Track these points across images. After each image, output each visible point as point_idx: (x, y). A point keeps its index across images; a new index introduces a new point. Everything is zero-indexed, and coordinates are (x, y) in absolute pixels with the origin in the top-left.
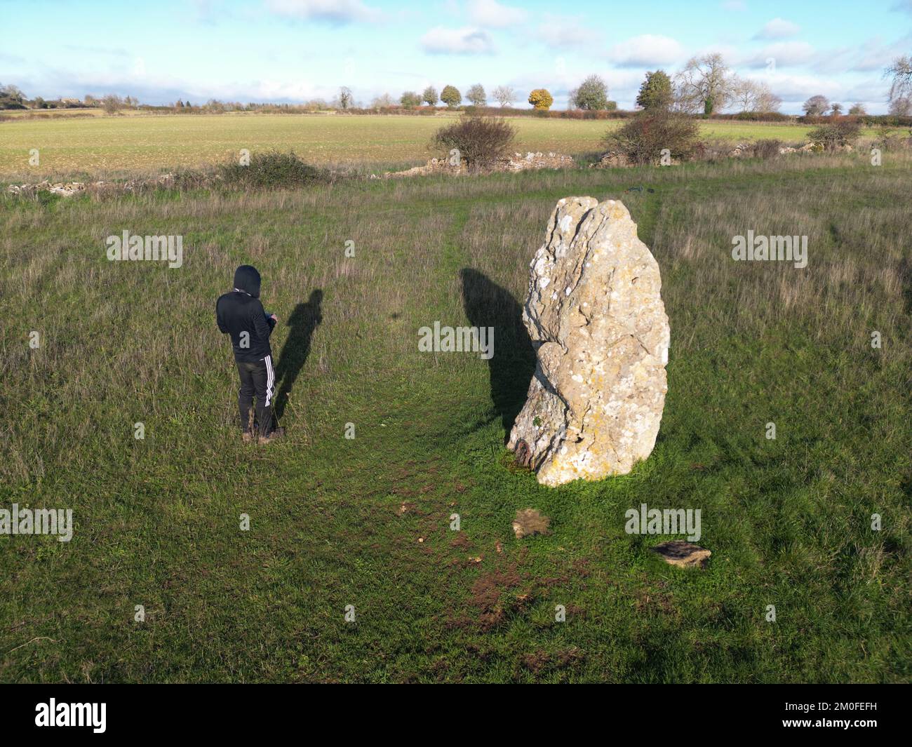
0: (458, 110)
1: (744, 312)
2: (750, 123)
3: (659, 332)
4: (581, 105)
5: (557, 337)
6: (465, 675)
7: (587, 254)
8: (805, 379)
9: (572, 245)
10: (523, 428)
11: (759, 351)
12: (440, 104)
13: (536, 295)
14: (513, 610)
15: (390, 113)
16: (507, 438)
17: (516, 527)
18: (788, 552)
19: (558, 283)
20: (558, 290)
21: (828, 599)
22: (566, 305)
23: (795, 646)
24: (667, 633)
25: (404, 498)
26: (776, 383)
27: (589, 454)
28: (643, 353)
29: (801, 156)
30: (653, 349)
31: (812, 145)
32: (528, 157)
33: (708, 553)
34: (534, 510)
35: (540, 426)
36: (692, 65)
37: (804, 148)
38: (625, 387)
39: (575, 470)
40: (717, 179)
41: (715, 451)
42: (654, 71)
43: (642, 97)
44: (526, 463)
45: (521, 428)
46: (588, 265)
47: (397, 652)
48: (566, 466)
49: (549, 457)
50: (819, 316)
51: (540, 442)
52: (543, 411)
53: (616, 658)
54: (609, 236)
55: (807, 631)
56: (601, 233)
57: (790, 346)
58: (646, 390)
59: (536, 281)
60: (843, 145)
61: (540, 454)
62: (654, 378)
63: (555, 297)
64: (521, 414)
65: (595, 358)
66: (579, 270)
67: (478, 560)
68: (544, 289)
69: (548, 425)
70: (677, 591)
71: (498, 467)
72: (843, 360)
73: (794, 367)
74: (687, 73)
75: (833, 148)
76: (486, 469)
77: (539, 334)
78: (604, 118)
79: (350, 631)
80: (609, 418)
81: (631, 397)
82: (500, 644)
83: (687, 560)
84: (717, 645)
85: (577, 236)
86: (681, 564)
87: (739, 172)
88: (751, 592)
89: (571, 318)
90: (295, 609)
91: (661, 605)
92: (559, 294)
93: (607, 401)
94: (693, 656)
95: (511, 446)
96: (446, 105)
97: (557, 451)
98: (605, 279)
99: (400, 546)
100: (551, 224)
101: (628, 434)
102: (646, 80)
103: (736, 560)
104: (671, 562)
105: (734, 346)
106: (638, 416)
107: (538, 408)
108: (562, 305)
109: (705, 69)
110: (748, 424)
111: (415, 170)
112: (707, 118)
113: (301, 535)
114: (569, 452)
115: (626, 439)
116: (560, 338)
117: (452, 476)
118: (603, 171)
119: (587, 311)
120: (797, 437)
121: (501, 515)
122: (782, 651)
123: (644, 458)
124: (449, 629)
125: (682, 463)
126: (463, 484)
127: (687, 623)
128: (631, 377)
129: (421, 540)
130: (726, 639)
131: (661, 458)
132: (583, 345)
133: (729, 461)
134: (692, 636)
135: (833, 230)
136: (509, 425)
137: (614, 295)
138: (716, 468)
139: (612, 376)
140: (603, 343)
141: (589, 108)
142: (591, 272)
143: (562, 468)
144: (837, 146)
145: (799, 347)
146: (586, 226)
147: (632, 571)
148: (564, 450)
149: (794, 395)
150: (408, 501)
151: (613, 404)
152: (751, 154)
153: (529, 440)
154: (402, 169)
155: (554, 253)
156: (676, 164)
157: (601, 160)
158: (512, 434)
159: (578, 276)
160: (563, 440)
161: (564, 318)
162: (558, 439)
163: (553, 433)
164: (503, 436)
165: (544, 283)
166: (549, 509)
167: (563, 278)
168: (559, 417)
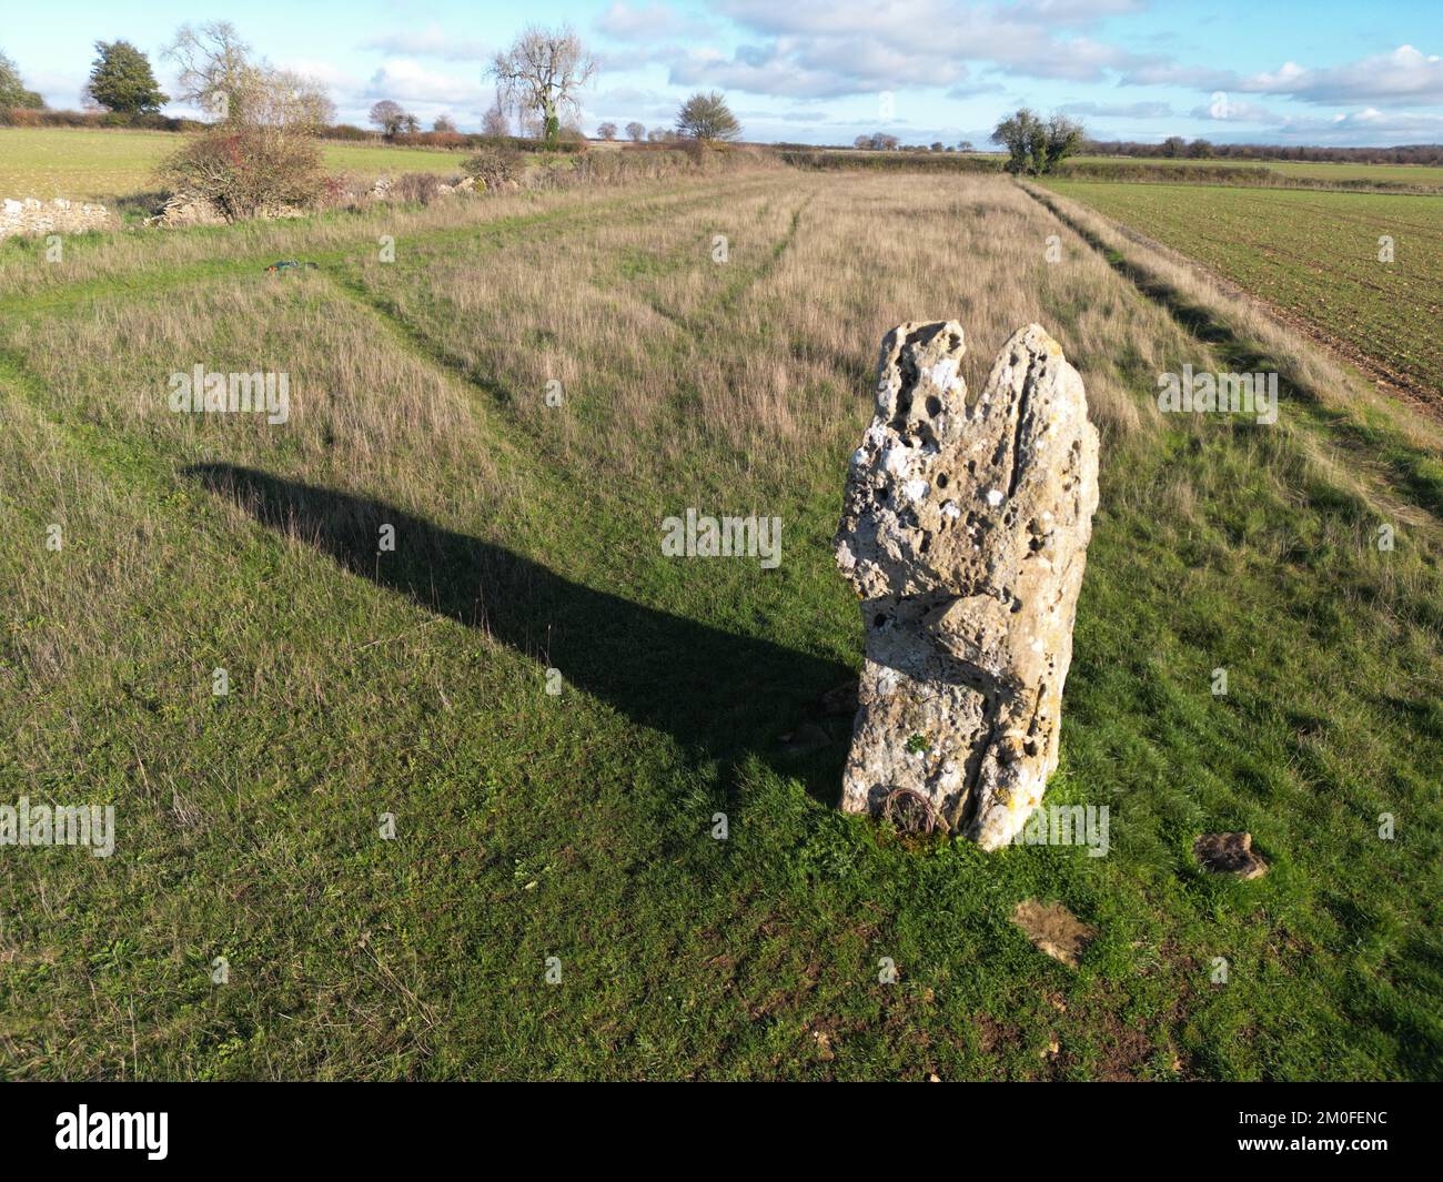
5: (984, 585)
7: (1024, 427)
9: (976, 412)
10: (875, 765)
13: (890, 515)
17: (1051, 950)
19: (952, 485)
20: (956, 498)
22: (997, 524)
29: (466, 198)
31: (471, 180)
32: (8, 210)
34: (1026, 903)
35: (928, 750)
37: (462, 185)
42: (111, 42)
43: (100, 89)
44: (931, 827)
45: (873, 766)
46: (1039, 444)
51: (941, 780)
52: (928, 721)
60: (506, 179)
61: (954, 798)
63: (952, 512)
66: (1009, 457)
68: (919, 502)
69: (948, 743)
74: (180, 51)
75: (497, 185)
78: (32, 124)
89: (1010, 546)
92: (964, 506)
95: (853, 805)
97: (1002, 784)
108: (986, 524)
109: (212, 45)
116: (998, 582)
117: (827, 917)
118: (186, 233)
121: (1001, 943)
142: (1050, 458)
144: (502, 182)
150: (810, 1017)
152: (402, 196)
153: (909, 782)
155: (924, 432)
156: (297, 213)
157: (161, 212)
158: (848, 785)
159: (1010, 467)
160: (1005, 760)
161: (999, 547)
162: (990, 763)
163: (966, 754)
164: (802, 790)
165: (914, 490)
166: (1044, 885)
167: (963, 475)
168: (972, 723)
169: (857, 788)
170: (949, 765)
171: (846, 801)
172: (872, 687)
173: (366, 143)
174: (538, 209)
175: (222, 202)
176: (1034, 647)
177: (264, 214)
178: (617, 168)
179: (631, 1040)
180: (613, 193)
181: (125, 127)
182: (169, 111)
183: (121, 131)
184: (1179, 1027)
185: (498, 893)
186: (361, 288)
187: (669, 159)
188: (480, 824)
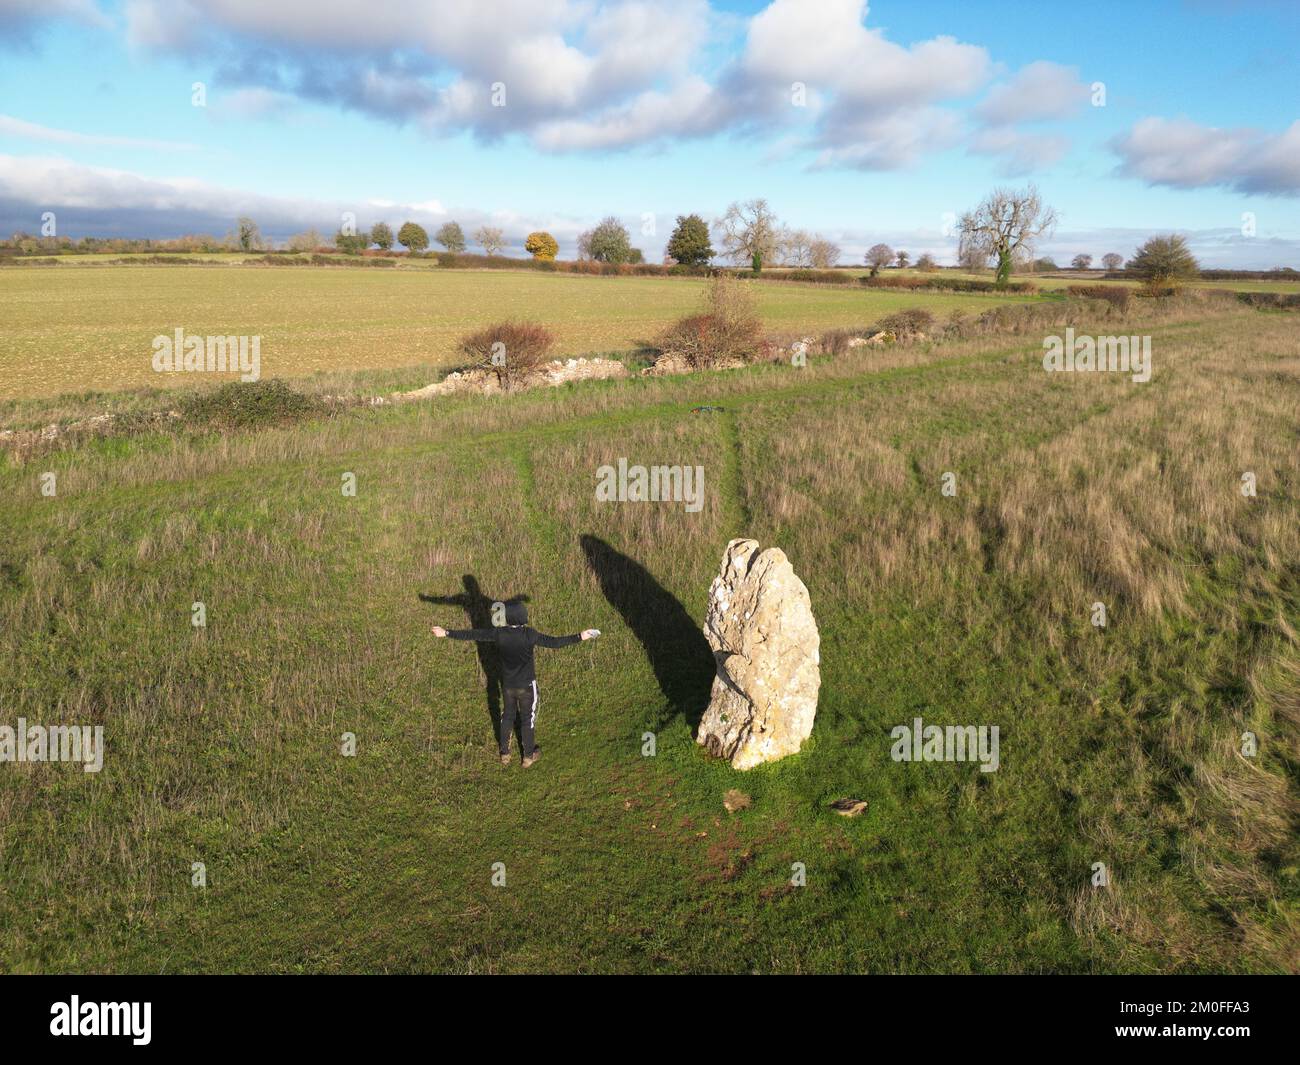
0: (426, 257)
1: (852, 583)
2: (808, 284)
3: (813, 641)
4: (598, 255)
5: (741, 651)
6: (726, 909)
7: (760, 589)
8: (911, 649)
9: (747, 580)
10: (710, 724)
11: (871, 623)
12: (397, 247)
13: (717, 616)
14: (742, 865)
15: (329, 263)
16: (695, 734)
17: (727, 805)
18: (917, 796)
19: (737, 608)
20: (737, 613)
21: (945, 824)
22: (747, 626)
23: (928, 856)
24: (848, 862)
25: (625, 797)
26: (889, 655)
27: (772, 741)
28: (804, 658)
29: (872, 349)
30: (810, 654)
31: (883, 334)
32: (569, 366)
33: (865, 804)
34: (736, 791)
35: (727, 722)
36: (733, 212)
37: (874, 338)
38: (793, 685)
39: (762, 755)
40: (788, 387)
41: (854, 724)
42: (687, 216)
43: (675, 248)
44: (719, 754)
45: (709, 724)
46: (762, 597)
47: (674, 903)
48: (755, 753)
49: (740, 746)
50: (915, 582)
51: (729, 735)
52: (728, 708)
53: (819, 882)
54: (775, 576)
55: (934, 847)
56: (769, 574)
57: (895, 616)
58: (807, 684)
59: (716, 605)
60: (914, 332)
61: (731, 745)
62: (812, 676)
63: (736, 619)
64: (707, 712)
65: (772, 666)
66: (754, 599)
67: (704, 834)
68: (725, 612)
69: (734, 720)
70: (849, 834)
71: (697, 760)
72: (937, 628)
73: (901, 638)
74: (727, 221)
75: (905, 337)
76: (686, 763)
77: (721, 645)
78: (629, 274)
79: (633, 896)
80: (783, 710)
81: (797, 692)
82: (741, 886)
83: (853, 810)
84: (881, 864)
85: (750, 574)
86: (849, 814)
87: (809, 375)
88: (896, 827)
89: (751, 637)
90: (583, 889)
91: (841, 845)
92: (739, 617)
93: (782, 697)
94: (867, 873)
95: (700, 740)
96: (406, 249)
97: (747, 741)
98: (776, 607)
99: (639, 833)
100: (725, 562)
101: (796, 721)
102: (678, 226)
103: (884, 806)
104: (843, 813)
105: (849, 619)
106: (803, 706)
107: (724, 706)
108: (743, 626)
109: (750, 216)
110: (874, 697)
111: (432, 389)
112: (756, 277)
113: (555, 837)
114: (757, 741)
115: (796, 725)
116: (744, 652)
118: (661, 381)
119: (765, 632)
120: (911, 705)
121: (711, 798)
122: (921, 861)
123: (806, 739)
124: (703, 883)
125: (835, 738)
126: (671, 778)
127: (860, 852)
128: (797, 677)
129: (654, 826)
130: (886, 859)
131: (819, 737)
132: (763, 657)
133: (867, 732)
134: (864, 861)
135: (916, 468)
136: (695, 722)
137: (783, 619)
138: (858, 739)
139: (784, 678)
140: (777, 653)
141: (608, 260)
142: (765, 603)
143: (752, 754)
144: (909, 335)
145: (902, 617)
146: (756, 566)
147: (817, 825)
148: (753, 738)
149: (904, 665)
150: (630, 798)
151: (786, 699)
152: (819, 349)
153: (719, 734)
154: (411, 386)
155: (731, 584)
156: (739, 365)
157: (654, 364)
158: (700, 732)
159: (755, 605)
160: (750, 731)
161: (746, 636)
162: (746, 731)
163: (740, 727)
164: (690, 731)
165: (724, 606)
166: (748, 788)
167: (741, 604)
168: (744, 715)
169: (702, 732)
170: (733, 730)
171: (698, 738)
172: (715, 690)
173: (846, 285)
174: (924, 360)
175: (691, 359)
176: (758, 682)
177: (717, 367)
178: (1025, 319)
179: (569, 784)
180: (1005, 343)
181: (684, 275)
182: (714, 262)
183: (680, 278)
184: (755, 845)
185: (563, 734)
186: (736, 430)
187: (1086, 308)
188: (573, 712)
